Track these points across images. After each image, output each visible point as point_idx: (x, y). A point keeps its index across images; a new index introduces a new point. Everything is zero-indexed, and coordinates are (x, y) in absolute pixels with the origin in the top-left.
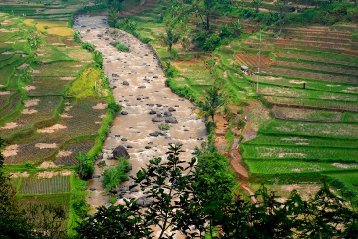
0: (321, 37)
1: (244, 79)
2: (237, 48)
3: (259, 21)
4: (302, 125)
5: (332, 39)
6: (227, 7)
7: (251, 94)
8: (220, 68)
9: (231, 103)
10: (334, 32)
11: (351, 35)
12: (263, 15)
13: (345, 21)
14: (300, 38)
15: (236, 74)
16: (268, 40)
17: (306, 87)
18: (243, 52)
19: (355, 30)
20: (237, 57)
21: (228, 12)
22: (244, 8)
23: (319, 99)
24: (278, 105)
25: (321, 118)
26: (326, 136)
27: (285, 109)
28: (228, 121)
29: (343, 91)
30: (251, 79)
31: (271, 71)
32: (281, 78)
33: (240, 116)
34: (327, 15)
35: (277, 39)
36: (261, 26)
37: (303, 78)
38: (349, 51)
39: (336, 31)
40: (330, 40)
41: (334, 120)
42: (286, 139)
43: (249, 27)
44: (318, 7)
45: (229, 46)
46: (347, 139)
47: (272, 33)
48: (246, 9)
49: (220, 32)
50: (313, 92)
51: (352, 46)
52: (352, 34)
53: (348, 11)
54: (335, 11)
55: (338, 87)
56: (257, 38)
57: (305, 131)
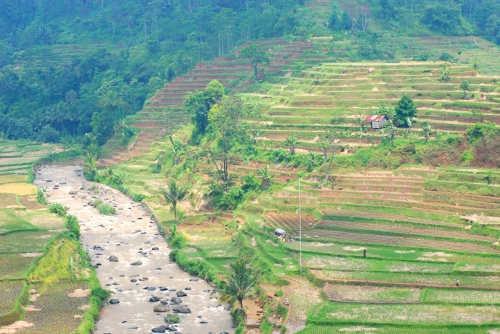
0: (383, 185)
1: (280, 247)
2: (267, 204)
3: (295, 166)
4: (367, 309)
5: (397, 188)
6: (251, 149)
7: (292, 267)
8: (245, 233)
9: (265, 281)
10: (401, 179)
11: (423, 182)
12: (301, 157)
13: (414, 163)
14: (353, 188)
15: (269, 241)
16: (309, 191)
17: (367, 255)
18: (276, 210)
19: (429, 174)
20: (268, 216)
21: (253, 156)
22: (274, 149)
23: (387, 272)
24: (330, 282)
25: (392, 298)
26: (402, 323)
27: (342, 286)
28: (262, 307)
29: (419, 259)
30: (291, 247)
31: (317, 234)
32: (332, 244)
33: (278, 299)
34: (388, 155)
35: (322, 190)
36: (299, 173)
37: (363, 243)
38: (422, 203)
39: (402, 176)
40: (395, 189)
41: (410, 300)
42: (346, 329)
43: (283, 175)
44: (376, 145)
45: (256, 202)
46: (431, 327)
47: (315, 182)
48: (277, 150)
49: (242, 183)
50: (377, 261)
51: (426, 196)
52: (424, 180)
53: (417, 149)
54: (400, 149)
55: (412, 253)
56: (295, 190)
57: (372, 317)
